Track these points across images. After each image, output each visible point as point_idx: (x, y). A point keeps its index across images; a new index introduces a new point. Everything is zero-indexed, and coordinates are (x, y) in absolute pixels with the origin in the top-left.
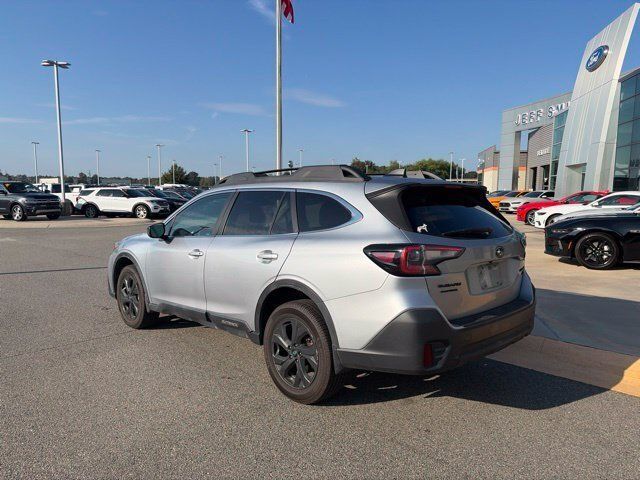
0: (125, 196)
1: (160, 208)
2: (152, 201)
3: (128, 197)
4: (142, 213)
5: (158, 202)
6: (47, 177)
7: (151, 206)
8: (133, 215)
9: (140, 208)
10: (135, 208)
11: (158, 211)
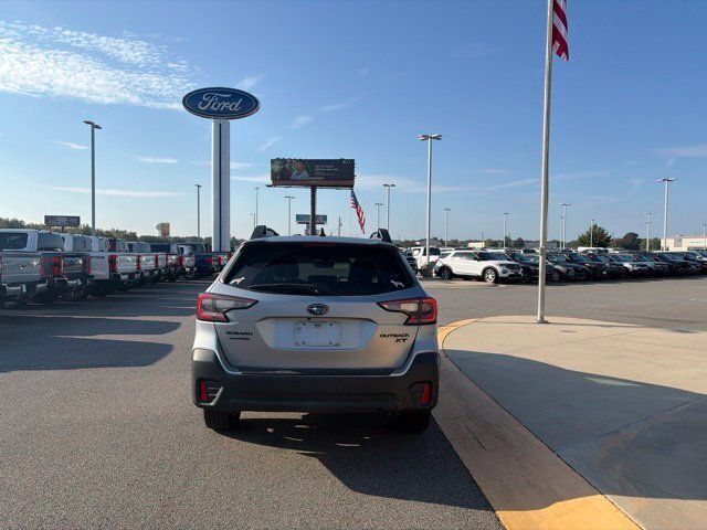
0: (475, 259)
1: (510, 272)
2: (501, 265)
3: (479, 260)
4: (491, 277)
5: (508, 266)
6: (476, 241)
7: (499, 269)
8: (481, 278)
9: (490, 271)
10: (485, 271)
11: (506, 275)
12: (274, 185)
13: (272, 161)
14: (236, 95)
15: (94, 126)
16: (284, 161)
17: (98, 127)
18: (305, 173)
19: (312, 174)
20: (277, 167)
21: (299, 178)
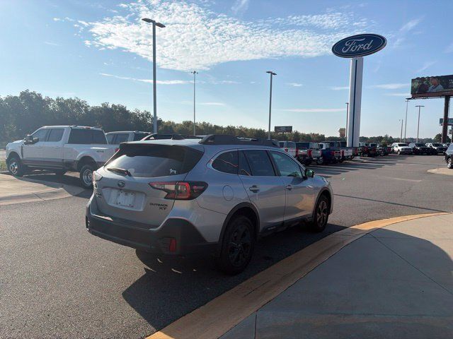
12: (413, 98)
13: (413, 81)
14: (368, 38)
15: (273, 74)
16: (423, 79)
17: (274, 74)
18: (440, 86)
19: (446, 87)
20: (417, 85)
21: (434, 91)
